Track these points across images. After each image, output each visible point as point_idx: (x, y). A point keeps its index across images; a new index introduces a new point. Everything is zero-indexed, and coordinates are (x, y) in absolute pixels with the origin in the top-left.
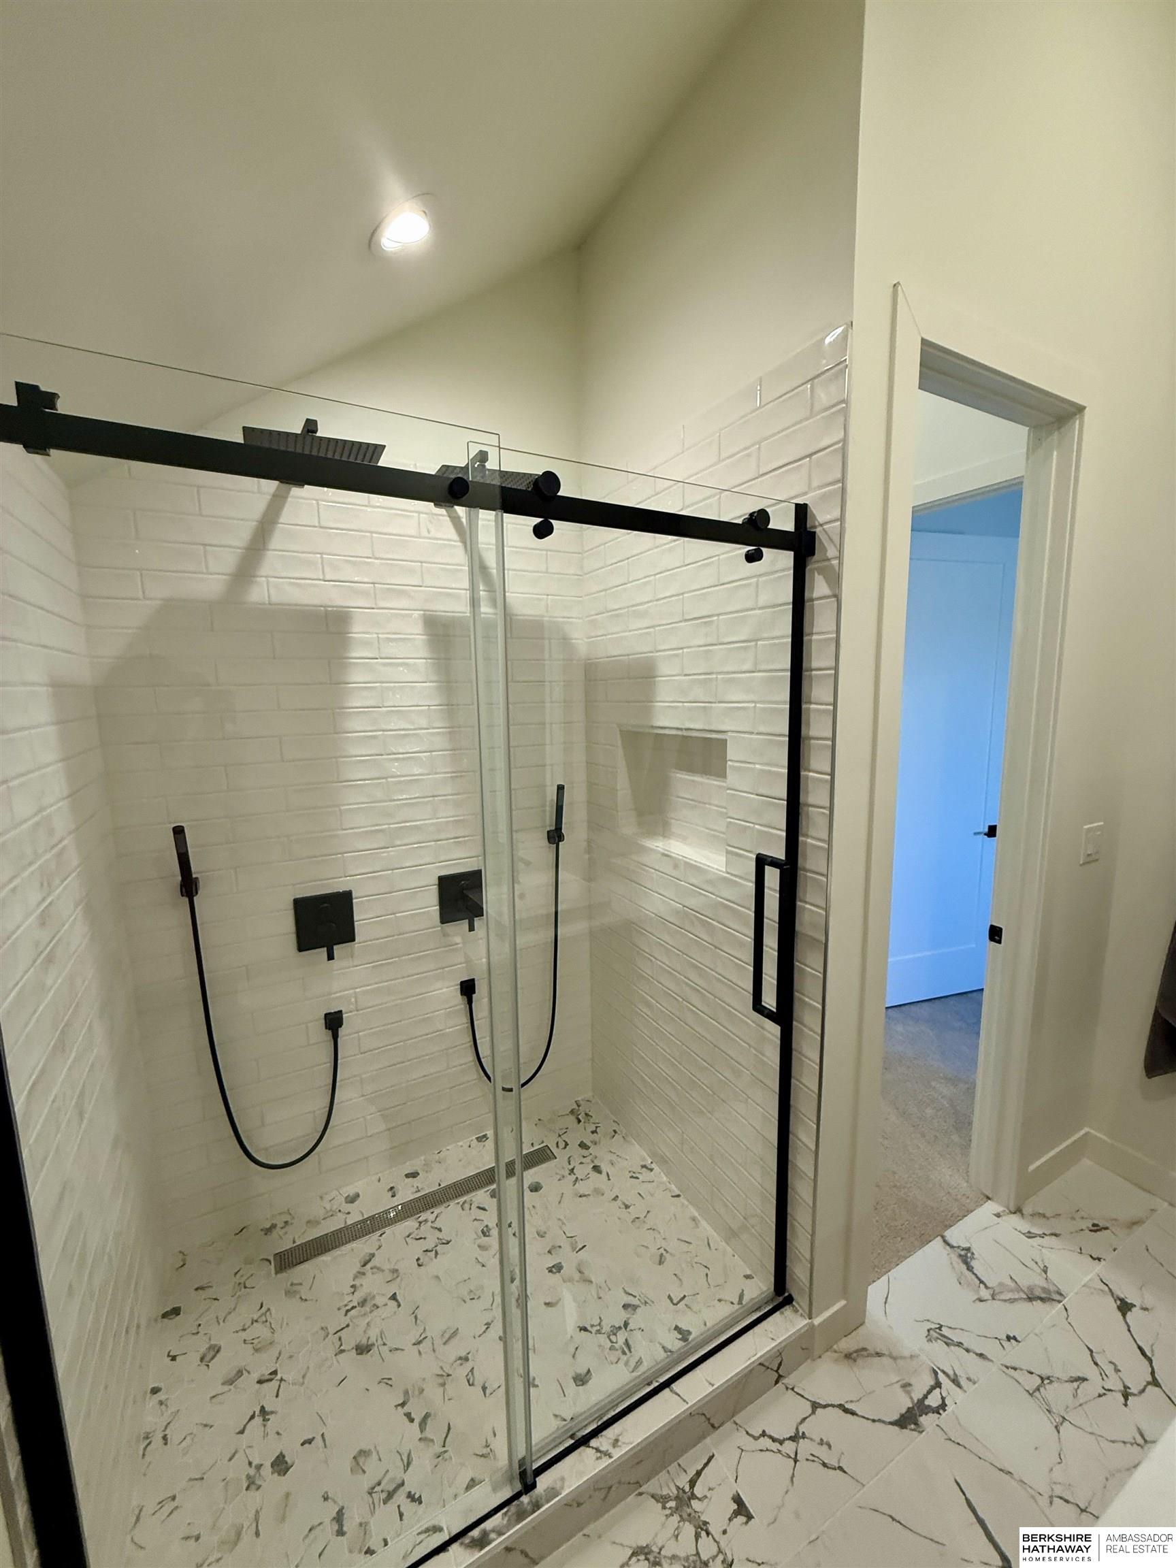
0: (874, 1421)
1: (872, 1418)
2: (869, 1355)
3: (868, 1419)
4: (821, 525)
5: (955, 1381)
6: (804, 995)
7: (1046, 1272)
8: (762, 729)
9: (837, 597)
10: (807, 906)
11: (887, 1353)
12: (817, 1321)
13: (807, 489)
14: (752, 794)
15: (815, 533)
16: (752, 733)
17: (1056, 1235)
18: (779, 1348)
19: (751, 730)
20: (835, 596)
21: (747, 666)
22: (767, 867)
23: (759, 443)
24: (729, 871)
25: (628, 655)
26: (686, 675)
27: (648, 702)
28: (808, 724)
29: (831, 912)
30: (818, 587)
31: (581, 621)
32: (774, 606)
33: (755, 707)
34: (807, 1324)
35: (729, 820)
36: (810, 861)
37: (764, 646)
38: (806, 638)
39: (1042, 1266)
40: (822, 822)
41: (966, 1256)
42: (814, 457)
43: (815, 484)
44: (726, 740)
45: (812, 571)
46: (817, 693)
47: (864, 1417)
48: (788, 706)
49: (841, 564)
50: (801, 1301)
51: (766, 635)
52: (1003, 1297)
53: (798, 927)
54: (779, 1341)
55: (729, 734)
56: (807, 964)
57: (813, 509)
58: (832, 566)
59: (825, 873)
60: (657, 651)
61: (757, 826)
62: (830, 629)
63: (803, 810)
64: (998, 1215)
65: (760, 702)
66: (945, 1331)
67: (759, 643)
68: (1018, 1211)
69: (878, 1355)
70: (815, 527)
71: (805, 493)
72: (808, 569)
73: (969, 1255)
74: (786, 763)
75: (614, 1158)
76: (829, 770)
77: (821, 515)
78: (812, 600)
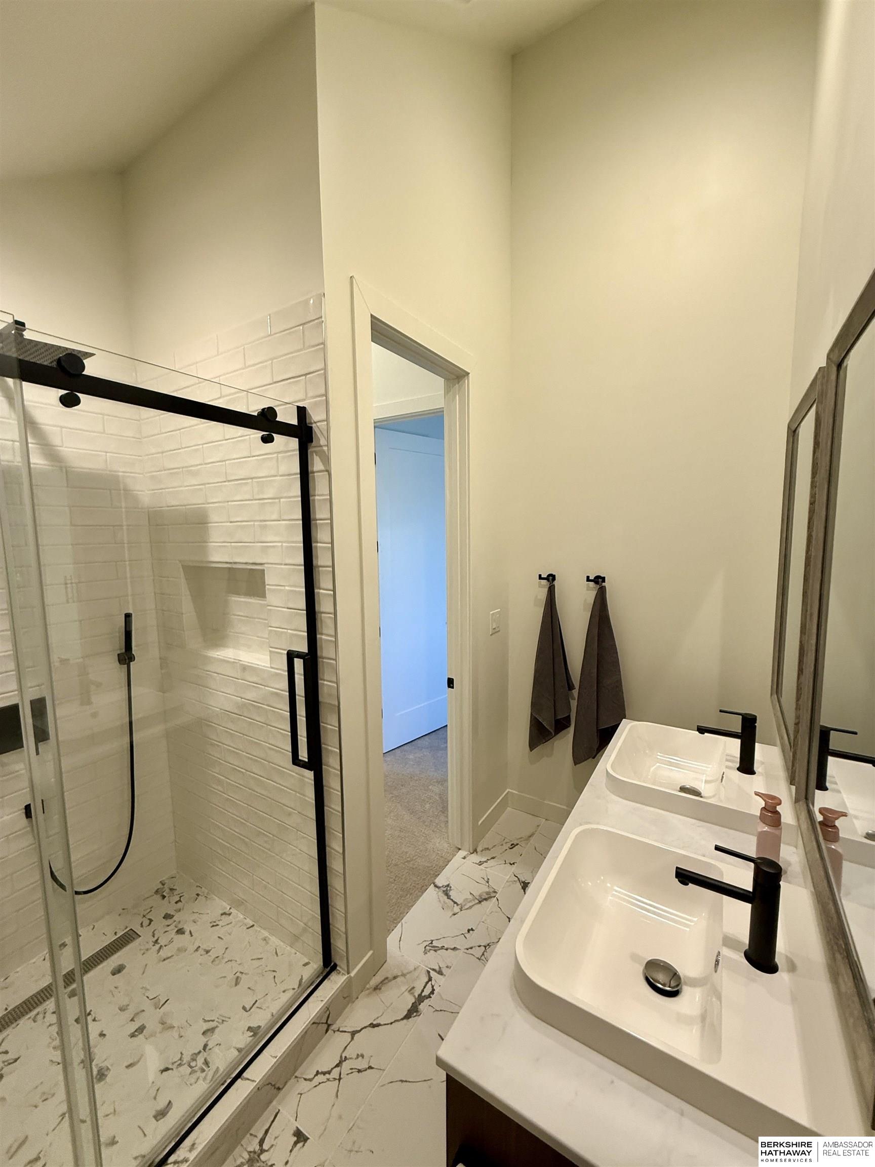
0: (391, 1023)
1: (389, 1022)
2: (390, 981)
3: (388, 1024)
4: (315, 423)
5: (440, 973)
6: (328, 745)
7: (488, 882)
8: (288, 561)
9: (329, 472)
10: (326, 683)
11: (400, 974)
12: (352, 974)
13: (304, 398)
14: (284, 608)
15: (312, 427)
16: (281, 564)
17: (493, 858)
18: (326, 1005)
19: (281, 563)
20: (327, 471)
21: (274, 517)
22: (296, 659)
23: (272, 359)
24: (273, 666)
25: (185, 506)
26: (231, 522)
27: (203, 542)
28: (317, 557)
29: (341, 685)
30: (316, 464)
31: (141, 476)
32: (289, 475)
33: (282, 545)
34: (348, 977)
35: (270, 628)
36: (325, 651)
37: (284, 502)
38: (311, 498)
39: (486, 879)
40: (330, 623)
41: (446, 891)
42: (308, 376)
43: (310, 394)
44: (264, 570)
45: (312, 452)
46: (321, 536)
47: (385, 1024)
48: (302, 545)
49: (329, 449)
50: (342, 965)
51: (285, 495)
52: (466, 907)
53: (321, 699)
54: (326, 1001)
55: (266, 565)
56: (328, 723)
57: (309, 411)
58: (324, 451)
59: (334, 657)
60: (209, 503)
61: (289, 631)
62: (326, 493)
63: (318, 616)
64: (464, 858)
65: (285, 542)
66: (435, 944)
67: (281, 500)
68: (475, 851)
69: (395, 978)
70: (312, 423)
71: (304, 400)
72: (309, 451)
73: (449, 888)
74: (304, 585)
75: (195, 916)
76: (332, 588)
77: (316, 416)
78: (313, 472)
